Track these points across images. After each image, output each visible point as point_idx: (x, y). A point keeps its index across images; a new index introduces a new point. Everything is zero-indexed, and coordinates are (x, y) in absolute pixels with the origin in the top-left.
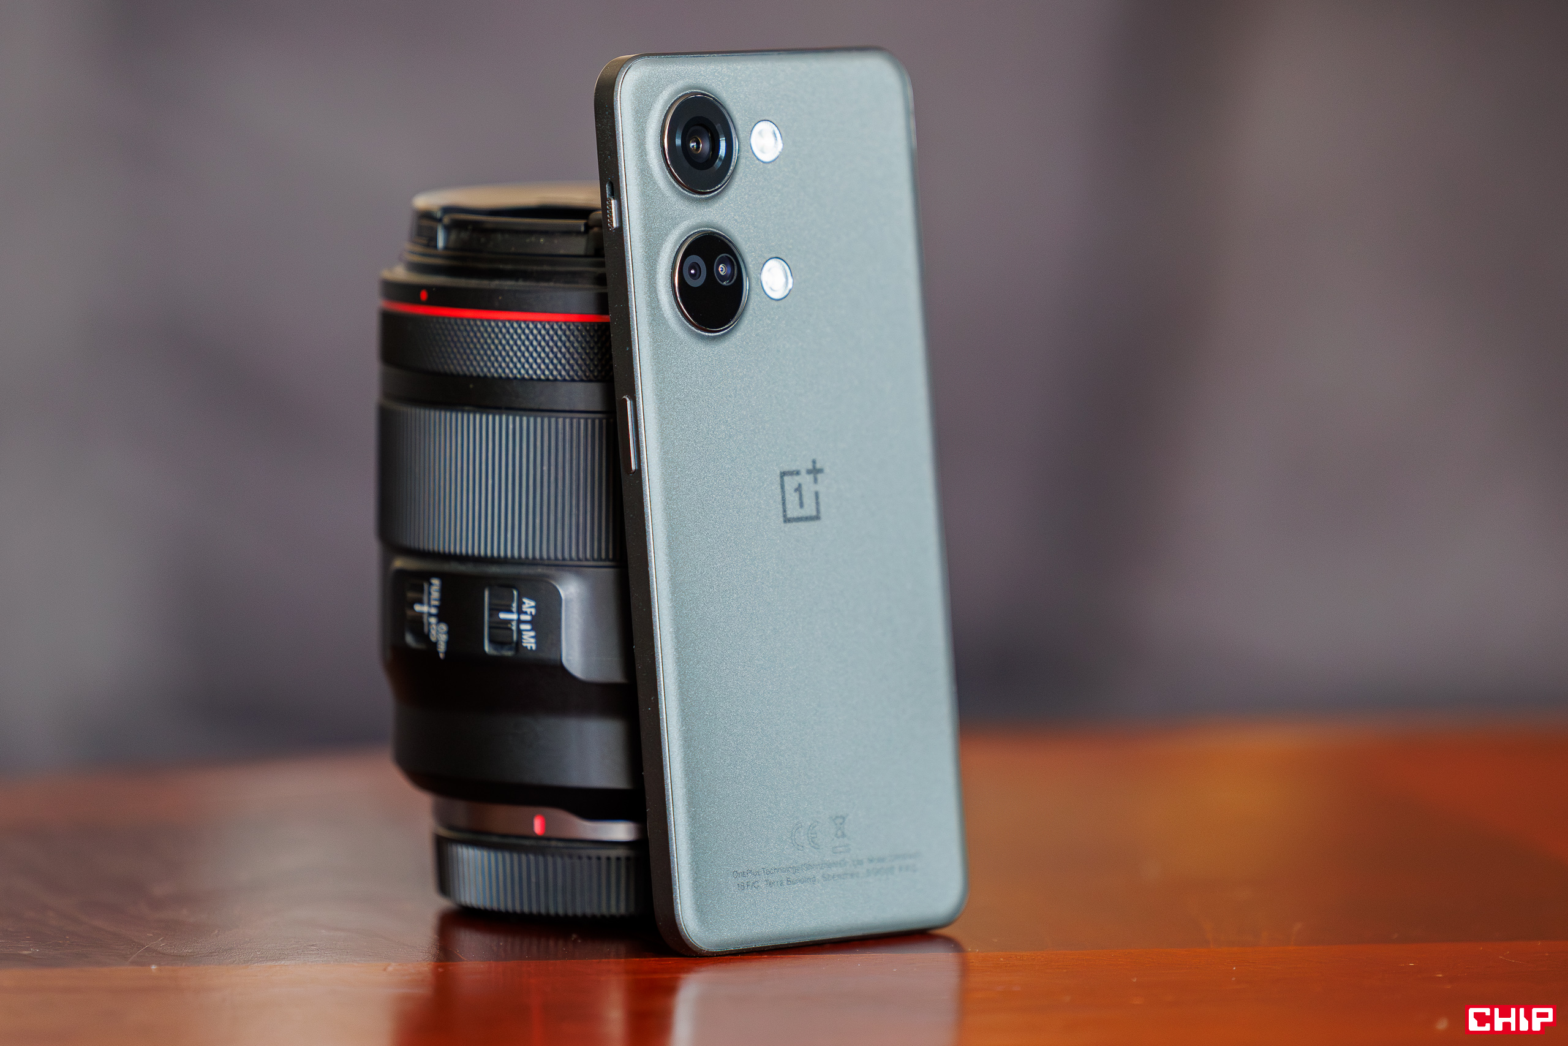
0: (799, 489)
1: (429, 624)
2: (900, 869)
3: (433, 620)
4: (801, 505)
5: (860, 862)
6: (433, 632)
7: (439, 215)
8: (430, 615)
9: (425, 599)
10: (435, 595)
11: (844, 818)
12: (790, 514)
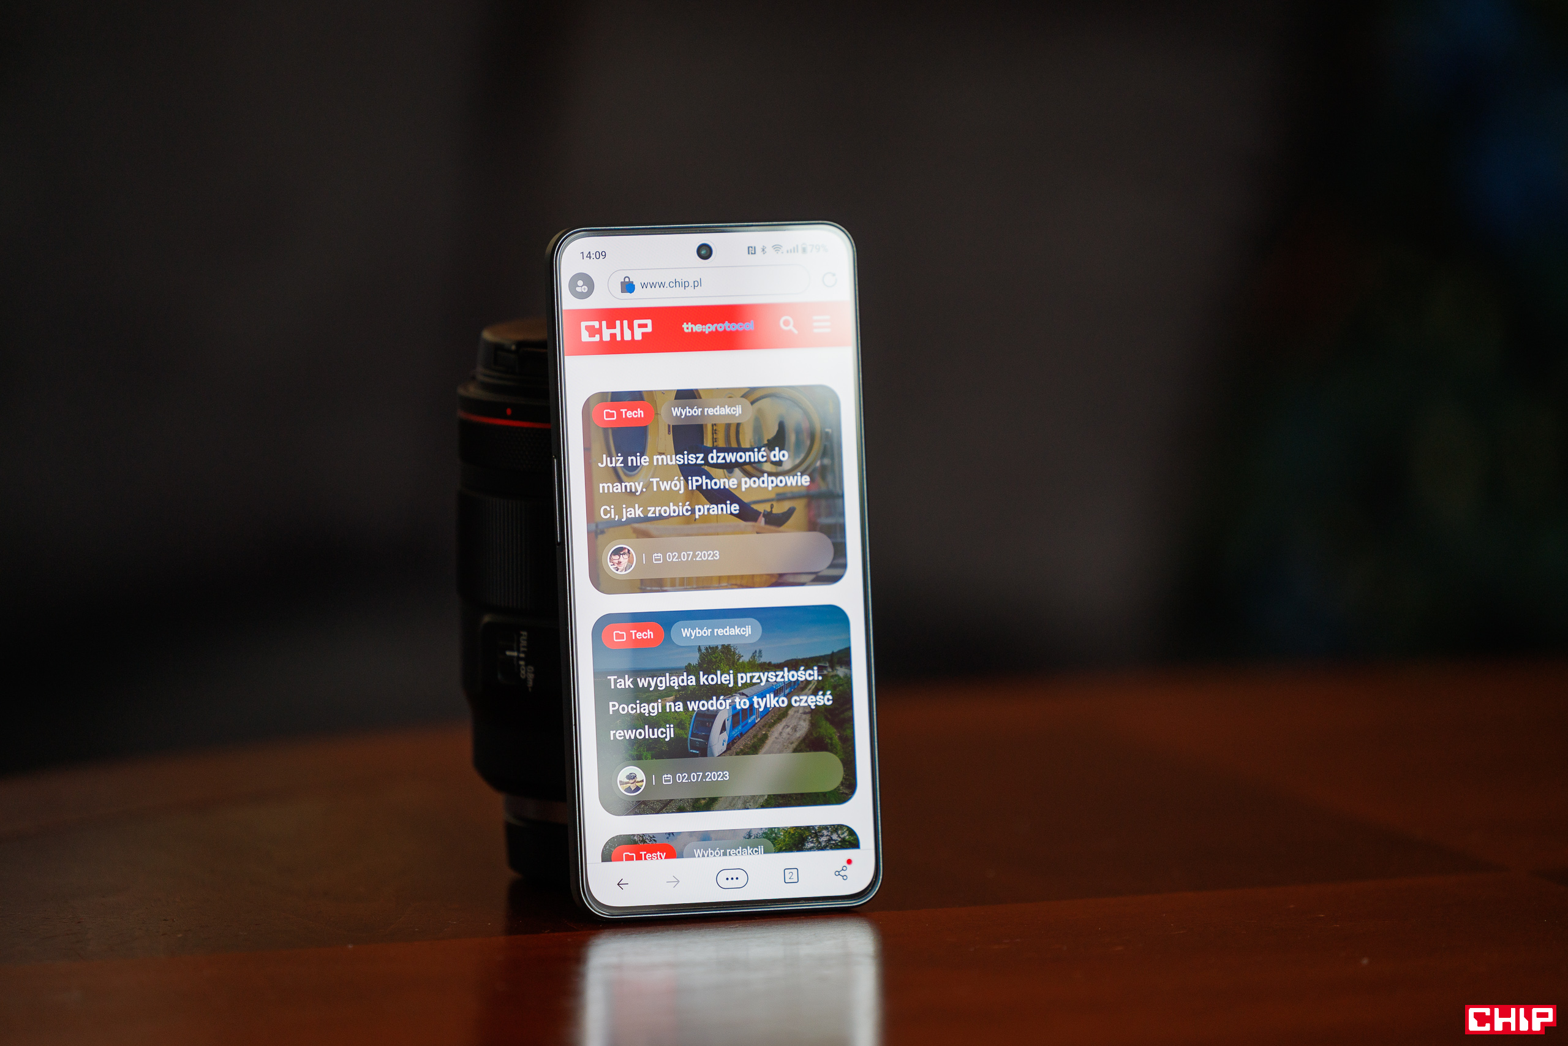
1: (519, 666)
3: (522, 663)
6: (523, 672)
7: (513, 347)
8: (519, 658)
9: (515, 645)
10: (524, 643)
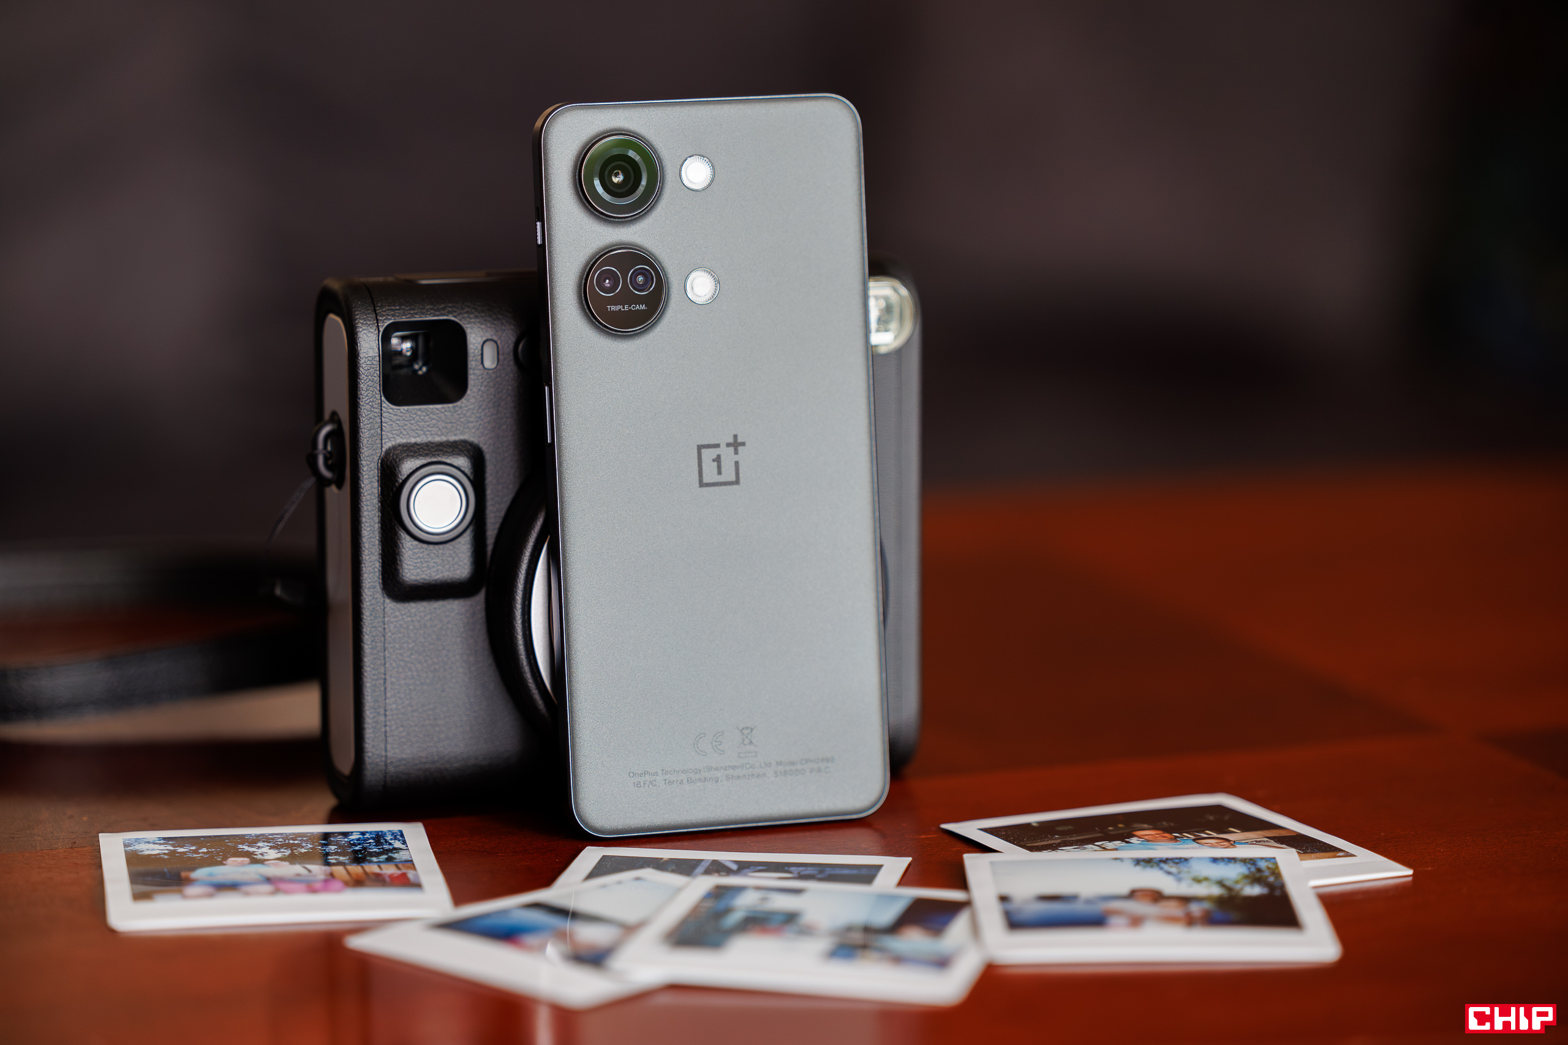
0: (718, 459)
2: (812, 771)
4: (720, 473)
5: (769, 765)
11: (752, 730)
12: (706, 480)
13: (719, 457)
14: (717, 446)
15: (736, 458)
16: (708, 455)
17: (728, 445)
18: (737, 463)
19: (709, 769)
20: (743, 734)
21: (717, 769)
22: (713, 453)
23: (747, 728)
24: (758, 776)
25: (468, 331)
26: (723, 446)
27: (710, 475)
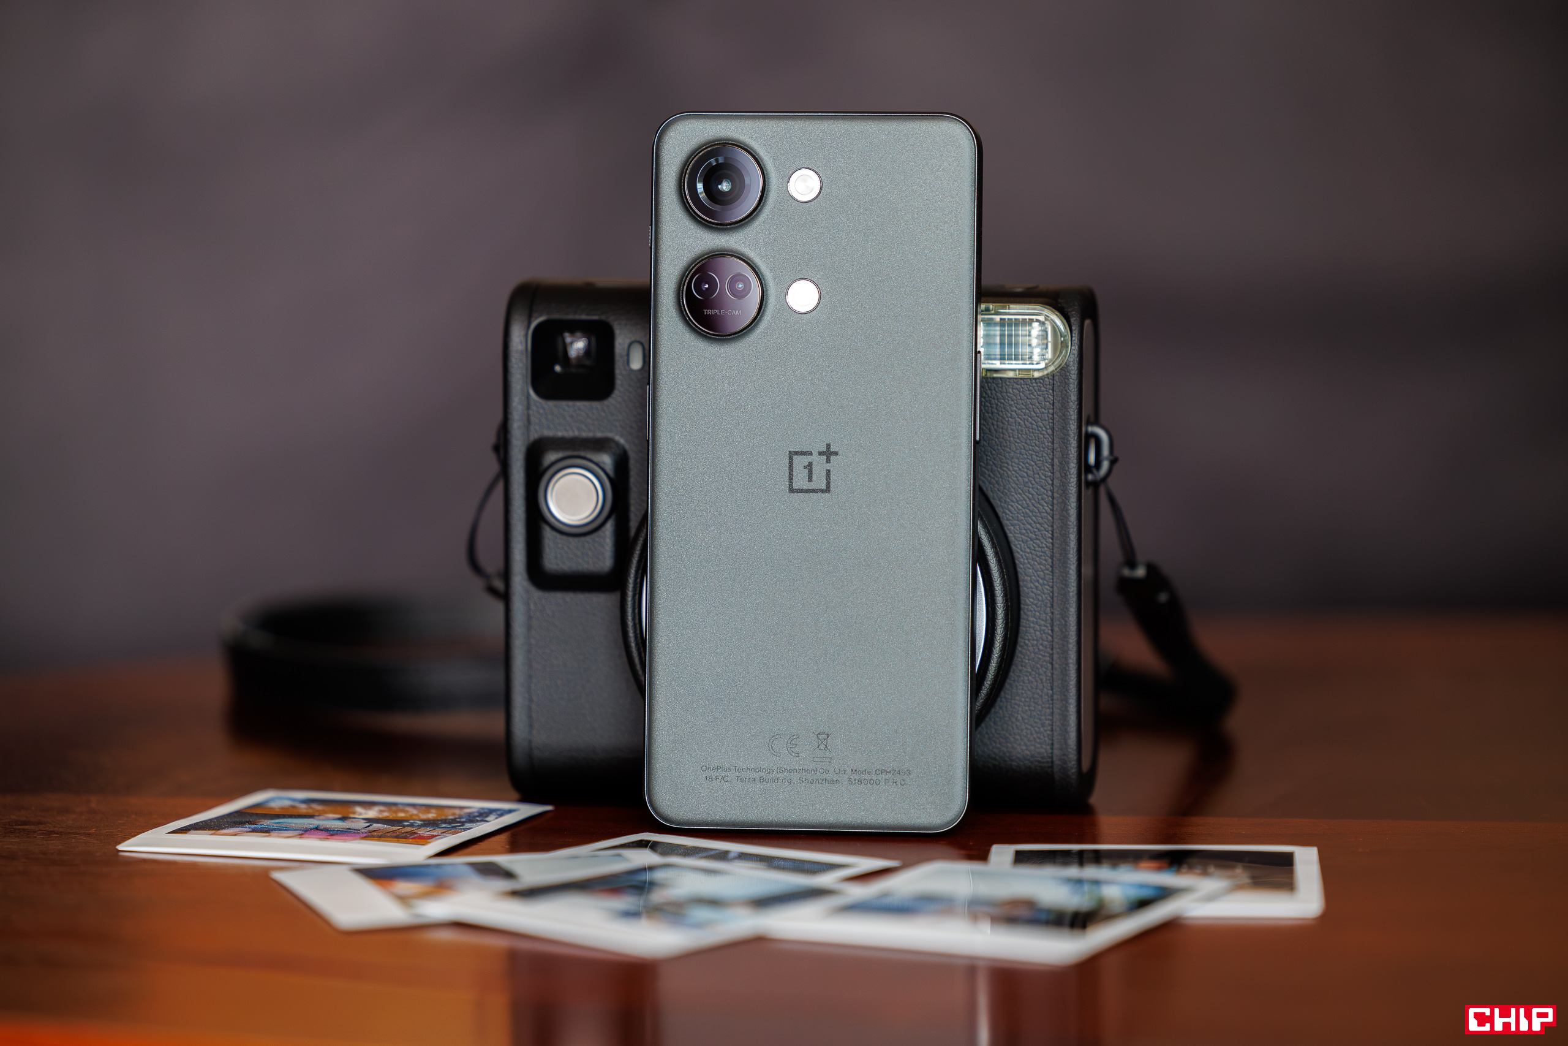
0: (809, 466)
2: (887, 782)
5: (844, 772)
12: (796, 485)
13: (810, 464)
14: (810, 453)
15: (828, 466)
16: (800, 462)
17: (820, 453)
18: (828, 472)
19: (781, 770)
20: (819, 739)
21: (790, 771)
22: (806, 460)
23: (824, 733)
24: (832, 782)
25: (617, 332)
26: (815, 453)
27: (800, 482)
